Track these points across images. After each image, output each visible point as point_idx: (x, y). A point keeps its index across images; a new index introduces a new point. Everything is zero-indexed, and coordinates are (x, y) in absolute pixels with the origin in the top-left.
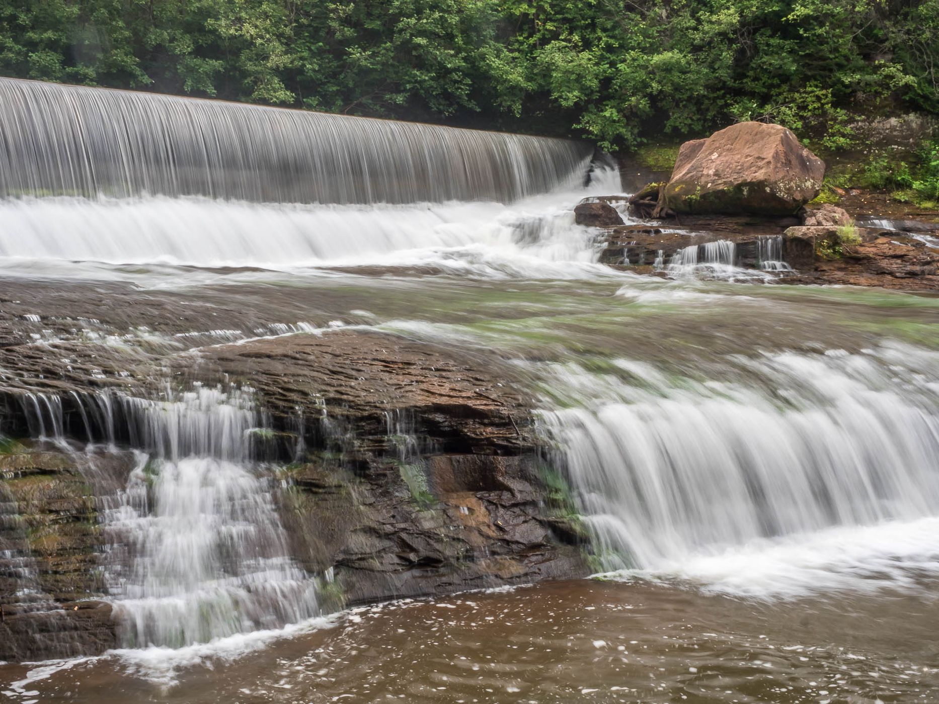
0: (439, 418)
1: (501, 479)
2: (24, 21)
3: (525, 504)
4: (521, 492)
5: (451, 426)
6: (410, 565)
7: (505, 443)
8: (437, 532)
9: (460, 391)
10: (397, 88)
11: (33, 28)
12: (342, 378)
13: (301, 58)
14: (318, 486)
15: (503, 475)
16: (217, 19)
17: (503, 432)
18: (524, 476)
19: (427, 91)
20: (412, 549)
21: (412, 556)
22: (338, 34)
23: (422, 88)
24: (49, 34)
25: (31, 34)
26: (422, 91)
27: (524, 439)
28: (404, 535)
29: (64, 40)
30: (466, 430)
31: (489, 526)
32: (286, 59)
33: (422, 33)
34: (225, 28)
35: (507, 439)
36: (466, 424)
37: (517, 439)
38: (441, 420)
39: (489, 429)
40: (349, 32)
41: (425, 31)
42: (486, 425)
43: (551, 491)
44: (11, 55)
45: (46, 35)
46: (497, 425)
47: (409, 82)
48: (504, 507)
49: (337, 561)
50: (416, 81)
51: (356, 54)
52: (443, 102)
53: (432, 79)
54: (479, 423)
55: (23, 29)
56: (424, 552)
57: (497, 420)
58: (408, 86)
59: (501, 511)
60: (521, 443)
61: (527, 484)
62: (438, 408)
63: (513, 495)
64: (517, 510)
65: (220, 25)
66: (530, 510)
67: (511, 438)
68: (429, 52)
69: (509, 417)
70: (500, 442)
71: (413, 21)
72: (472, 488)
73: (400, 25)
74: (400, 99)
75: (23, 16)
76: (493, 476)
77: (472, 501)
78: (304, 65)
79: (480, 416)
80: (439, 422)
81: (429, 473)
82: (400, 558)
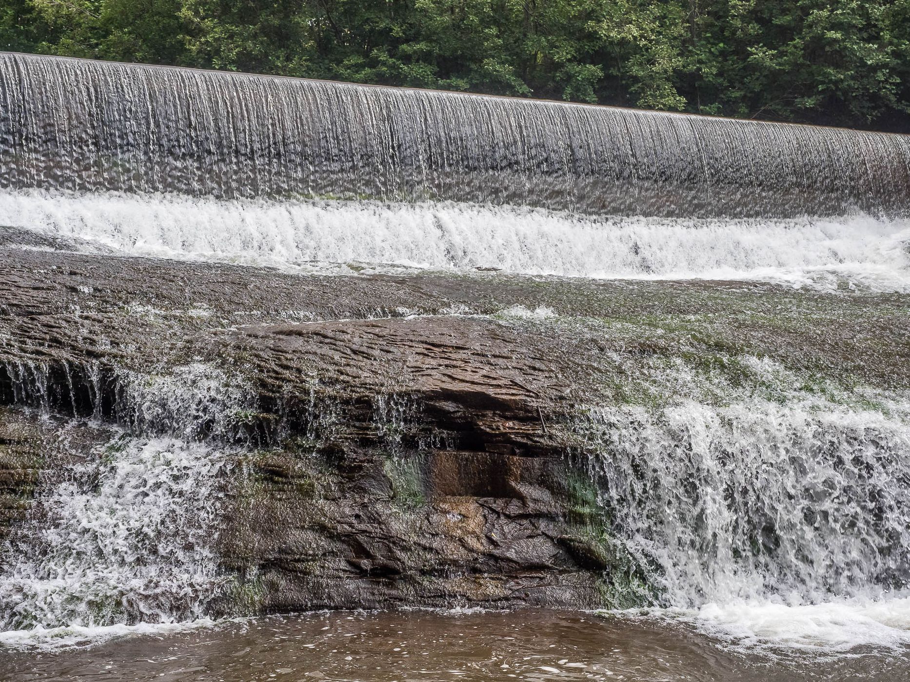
0: (449, 406)
1: (513, 484)
2: (397, 33)
3: (539, 515)
4: (536, 501)
5: (465, 418)
6: (361, 573)
7: (525, 441)
8: (406, 538)
9: (495, 379)
10: (809, 90)
11: (407, 41)
12: (361, 358)
13: (700, 62)
14: (280, 474)
15: (516, 480)
16: (599, 21)
17: (528, 428)
18: (544, 482)
19: (845, 92)
20: (368, 556)
21: (365, 564)
22: (739, 32)
23: (837, 89)
24: (422, 46)
25: (404, 46)
26: (839, 93)
27: (551, 437)
28: (361, 538)
29: (437, 51)
30: (481, 423)
31: (478, 538)
32: (678, 62)
33: (835, 26)
34: (608, 31)
35: (527, 436)
36: (484, 416)
37: (542, 436)
38: (452, 410)
39: (510, 424)
40: (753, 29)
41: (842, 24)
42: (508, 419)
43: (576, 504)
44: (384, 69)
45: (417, 47)
46: (522, 420)
47: (822, 83)
48: (508, 517)
49: (268, 560)
50: (831, 81)
51: (759, 54)
52: (867, 104)
53: (853, 78)
54: (500, 416)
55: (397, 41)
56: (381, 559)
57: (521, 414)
58: (820, 88)
59: (503, 520)
60: (545, 441)
61: (547, 492)
62: (448, 395)
63: (524, 504)
64: (525, 522)
65: (601, 27)
66: (543, 525)
67: (534, 435)
68: (846, 48)
69: (537, 411)
70: (519, 439)
71: (825, 13)
72: (478, 491)
73: (811, 18)
74: (810, 103)
75: (396, 29)
76: (504, 480)
77: (471, 506)
78: (700, 69)
79: (504, 408)
80: (449, 412)
81: (426, 471)
82: (350, 563)
